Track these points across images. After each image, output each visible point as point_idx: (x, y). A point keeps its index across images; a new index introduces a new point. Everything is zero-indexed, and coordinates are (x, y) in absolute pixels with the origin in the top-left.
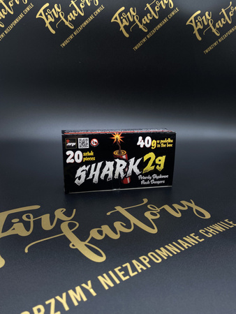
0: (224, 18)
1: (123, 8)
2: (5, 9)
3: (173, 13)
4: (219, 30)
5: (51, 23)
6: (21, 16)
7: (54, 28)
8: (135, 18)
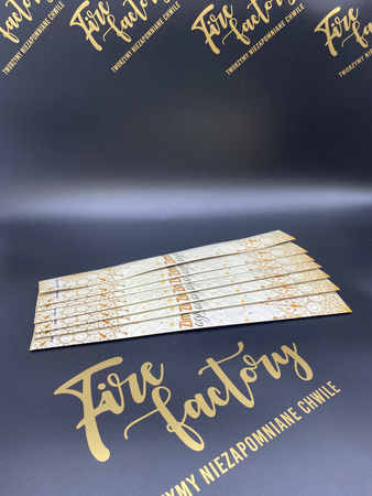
1: (211, 7)
2: (17, 12)
3: (294, 13)
4: (368, 37)
5: (94, 33)
6: (46, 23)
7: (99, 42)
8: (231, 22)
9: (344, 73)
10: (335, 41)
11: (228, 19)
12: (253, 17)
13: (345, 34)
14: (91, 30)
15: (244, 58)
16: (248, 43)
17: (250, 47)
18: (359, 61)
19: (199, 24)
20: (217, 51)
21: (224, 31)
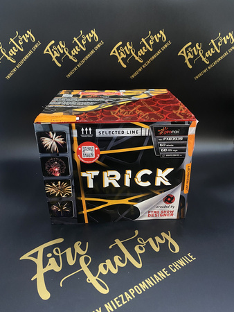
0: (214, 48)
1: (120, 43)
2: (15, 46)
3: (166, 46)
4: (209, 58)
5: (57, 58)
6: (31, 52)
7: (60, 62)
8: (132, 51)
9: (197, 77)
10: (190, 60)
11: (130, 49)
12: (144, 48)
13: (195, 56)
14: (55, 56)
15: (140, 70)
16: (142, 62)
18: (205, 71)
19: (114, 52)
20: (125, 66)
21: (128, 56)
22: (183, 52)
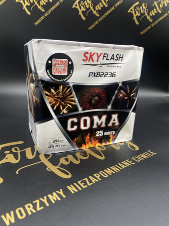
0: (156, 9)
3: (118, 3)
7: (29, 10)
8: (90, 5)
9: (142, 33)
10: (137, 17)
11: (89, 4)
12: (100, 3)
13: (142, 15)
14: (26, 5)
15: (97, 23)
16: (98, 16)
17: (99, 17)
18: (149, 28)
19: (76, 5)
20: (84, 18)
21: (87, 9)
22: (132, 10)
